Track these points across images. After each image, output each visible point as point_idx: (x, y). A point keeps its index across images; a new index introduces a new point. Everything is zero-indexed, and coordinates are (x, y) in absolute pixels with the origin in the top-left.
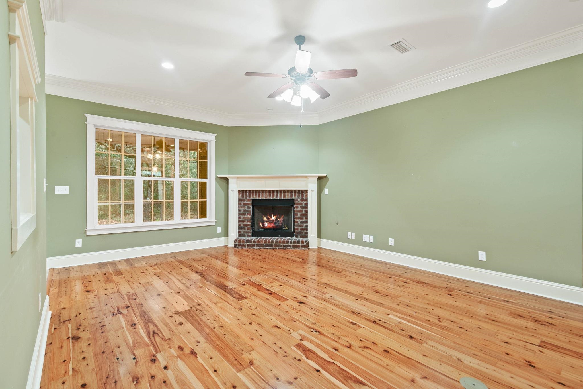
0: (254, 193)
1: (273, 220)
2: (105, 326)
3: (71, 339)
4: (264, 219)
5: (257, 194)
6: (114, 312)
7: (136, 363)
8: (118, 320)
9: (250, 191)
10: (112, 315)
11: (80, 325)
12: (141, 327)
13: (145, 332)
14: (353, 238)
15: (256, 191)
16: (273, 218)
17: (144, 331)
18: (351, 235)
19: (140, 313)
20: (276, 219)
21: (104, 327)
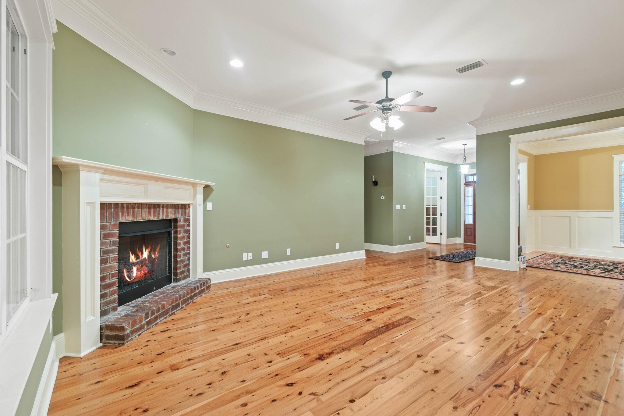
0: (125, 209)
1: (145, 259)
2: (552, 384)
3: (603, 398)
4: (131, 260)
5: (131, 210)
6: (522, 394)
7: (558, 344)
8: (531, 380)
9: (117, 205)
10: (529, 392)
11: (582, 409)
12: (520, 357)
13: (524, 352)
14: (250, 258)
15: (129, 206)
16: (146, 254)
17: (523, 354)
18: (247, 256)
19: (499, 369)
20: (150, 256)
21: (554, 384)
